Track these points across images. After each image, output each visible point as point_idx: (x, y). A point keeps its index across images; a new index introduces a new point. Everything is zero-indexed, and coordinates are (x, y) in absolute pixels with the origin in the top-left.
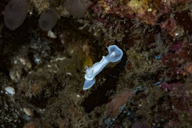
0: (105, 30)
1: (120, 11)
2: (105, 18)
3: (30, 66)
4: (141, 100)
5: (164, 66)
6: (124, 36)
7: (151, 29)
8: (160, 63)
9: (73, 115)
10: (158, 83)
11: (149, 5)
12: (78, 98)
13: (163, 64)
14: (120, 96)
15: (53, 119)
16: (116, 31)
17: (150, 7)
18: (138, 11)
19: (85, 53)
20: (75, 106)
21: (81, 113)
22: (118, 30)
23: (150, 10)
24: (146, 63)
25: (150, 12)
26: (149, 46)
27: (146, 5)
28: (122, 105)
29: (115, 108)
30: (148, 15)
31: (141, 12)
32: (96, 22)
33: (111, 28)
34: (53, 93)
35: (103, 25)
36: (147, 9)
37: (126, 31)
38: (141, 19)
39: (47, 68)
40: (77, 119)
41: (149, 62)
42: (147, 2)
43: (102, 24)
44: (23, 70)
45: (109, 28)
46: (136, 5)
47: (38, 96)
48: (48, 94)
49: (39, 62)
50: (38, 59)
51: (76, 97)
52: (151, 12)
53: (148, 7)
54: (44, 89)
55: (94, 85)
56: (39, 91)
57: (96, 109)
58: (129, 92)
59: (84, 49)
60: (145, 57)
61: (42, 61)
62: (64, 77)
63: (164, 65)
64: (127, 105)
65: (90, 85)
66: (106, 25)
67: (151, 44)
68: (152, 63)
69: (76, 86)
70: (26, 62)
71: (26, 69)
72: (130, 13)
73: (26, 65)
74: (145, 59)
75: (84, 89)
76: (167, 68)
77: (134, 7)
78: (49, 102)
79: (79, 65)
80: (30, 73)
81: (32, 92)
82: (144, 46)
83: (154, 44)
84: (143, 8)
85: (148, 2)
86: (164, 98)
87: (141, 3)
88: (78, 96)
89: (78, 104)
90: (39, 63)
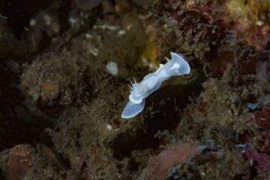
0: (179, 33)
1: (210, 12)
2: (184, 15)
3: (56, 29)
4: (207, 164)
5: (256, 126)
6: (208, 49)
7: (253, 52)
8: (252, 119)
9: (92, 158)
10: (241, 146)
11: (259, 16)
12: (108, 130)
13: (256, 122)
14: (175, 150)
15: (63, 146)
16: (196, 39)
17: (260, 19)
18: (240, 20)
19: (148, 37)
20: (98, 145)
21: (105, 159)
22: (200, 38)
23: (260, 23)
24: (230, 111)
25: (258, 26)
26: (245, 78)
27: (254, 13)
28: (175, 166)
29: (163, 167)
30: (254, 30)
31: (244, 23)
32: (168, 17)
33: (190, 32)
34: (75, 100)
35: (178, 25)
36: (256, 21)
37: (214, 43)
38: (240, 35)
39: (85, 38)
40: (96, 167)
41: (235, 111)
42: (257, 11)
43: (177, 22)
44: (44, 33)
45: (186, 31)
46: (239, 9)
47: (49, 101)
48: (66, 101)
49: (75, 24)
50: (75, 18)
51: (104, 128)
52: (260, 28)
53: (257, 18)
54: (63, 90)
55: (140, 114)
56: (52, 93)
57: (133, 153)
58: (192, 145)
59: (148, 31)
60: (231, 101)
61: (80, 23)
62: (100, 77)
63: (258, 124)
64: (182, 168)
65: (133, 111)
66: (183, 26)
67: (249, 76)
68: (240, 114)
69: (112, 105)
70: (52, 22)
71: (49, 32)
72: (226, 20)
73: (50, 27)
74: (229, 106)
75: (123, 117)
76: (260, 130)
77: (234, 12)
78: (65, 112)
79: (133, 54)
80: (55, 40)
81: (41, 92)
82: (236, 75)
83: (253, 76)
84: (249, 17)
85: (259, 11)
86: (243, 177)
87: (247, 8)
88: (109, 127)
89: (105, 142)
90: (73, 26)
